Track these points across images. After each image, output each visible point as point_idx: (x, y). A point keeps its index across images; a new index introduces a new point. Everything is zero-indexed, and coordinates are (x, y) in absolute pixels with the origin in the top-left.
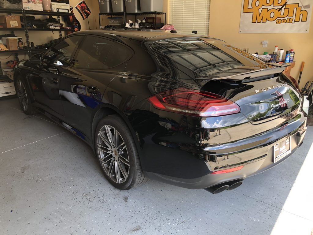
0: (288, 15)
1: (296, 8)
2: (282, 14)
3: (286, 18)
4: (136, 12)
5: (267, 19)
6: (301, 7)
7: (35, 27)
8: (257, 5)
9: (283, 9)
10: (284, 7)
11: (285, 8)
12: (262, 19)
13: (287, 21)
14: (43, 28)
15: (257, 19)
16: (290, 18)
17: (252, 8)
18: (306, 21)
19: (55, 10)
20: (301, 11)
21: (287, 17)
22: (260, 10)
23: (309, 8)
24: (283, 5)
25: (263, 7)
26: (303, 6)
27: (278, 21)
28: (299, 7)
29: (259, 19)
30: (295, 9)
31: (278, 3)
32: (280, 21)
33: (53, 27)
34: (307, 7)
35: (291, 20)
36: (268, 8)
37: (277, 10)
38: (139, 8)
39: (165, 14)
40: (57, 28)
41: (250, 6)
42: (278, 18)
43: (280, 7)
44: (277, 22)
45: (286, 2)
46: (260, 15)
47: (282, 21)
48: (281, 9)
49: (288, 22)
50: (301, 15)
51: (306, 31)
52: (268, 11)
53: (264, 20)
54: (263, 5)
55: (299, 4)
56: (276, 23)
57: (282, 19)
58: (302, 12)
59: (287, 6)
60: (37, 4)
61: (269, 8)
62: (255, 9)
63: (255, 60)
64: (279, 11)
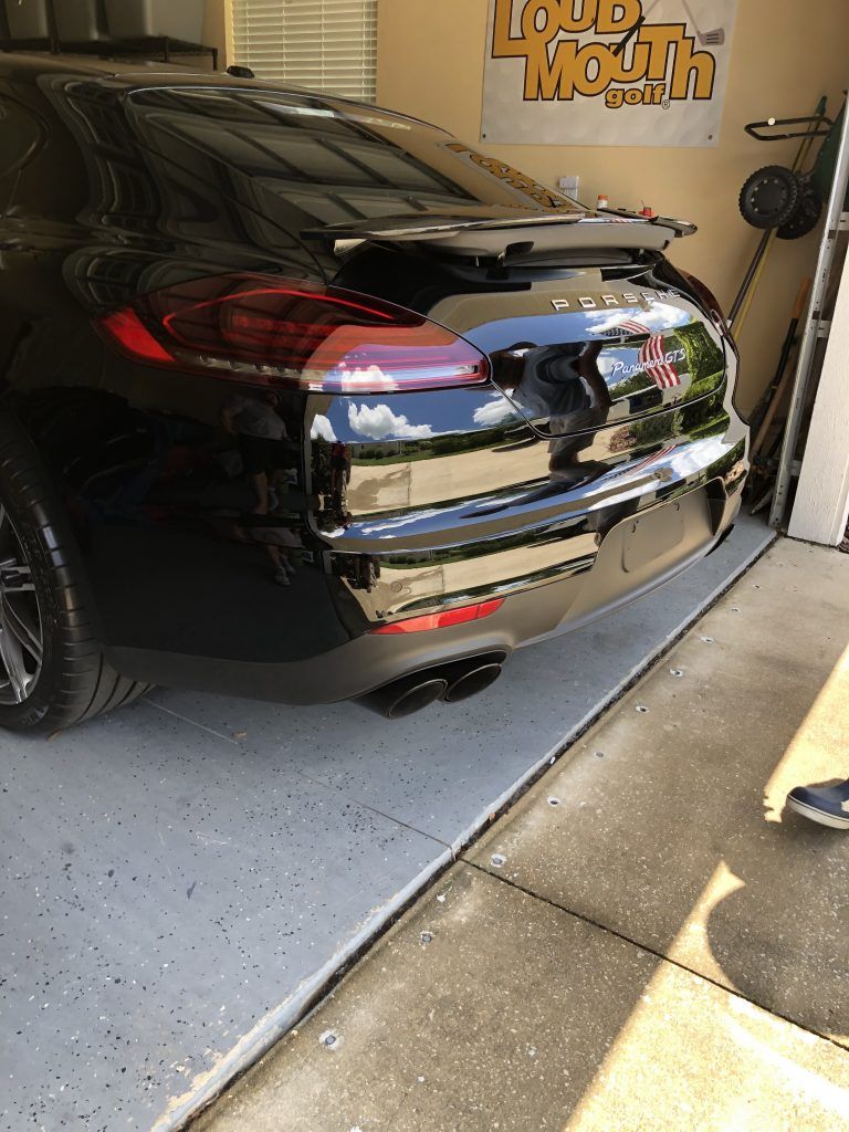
0: (647, 73)
1: (676, 43)
2: (627, 66)
3: (640, 85)
5: (574, 88)
6: (693, 38)
8: (540, 25)
9: (629, 46)
10: (634, 38)
11: (637, 43)
12: (558, 85)
13: (643, 98)
15: (540, 85)
16: (655, 83)
17: (524, 38)
18: (710, 98)
20: (692, 55)
21: (643, 81)
22: (552, 47)
23: (722, 43)
24: (631, 31)
25: (562, 35)
26: (698, 33)
27: (615, 96)
28: (684, 38)
29: (549, 89)
30: (673, 46)
31: (613, 21)
32: (620, 94)
34: (716, 38)
35: (658, 92)
36: (577, 41)
37: (609, 48)
38: (103, 25)
39: (214, 52)
41: (516, 33)
42: (614, 85)
43: (619, 38)
44: (610, 99)
45: (642, 19)
46: (550, 69)
47: (628, 98)
48: (621, 46)
49: (647, 99)
50: (693, 71)
51: (710, 137)
52: (577, 52)
53: (565, 91)
54: (560, 27)
55: (685, 25)
56: (607, 102)
57: (626, 87)
58: (696, 60)
59: (645, 34)
61: (584, 39)
62: (533, 44)
63: (556, 203)
64: (616, 53)
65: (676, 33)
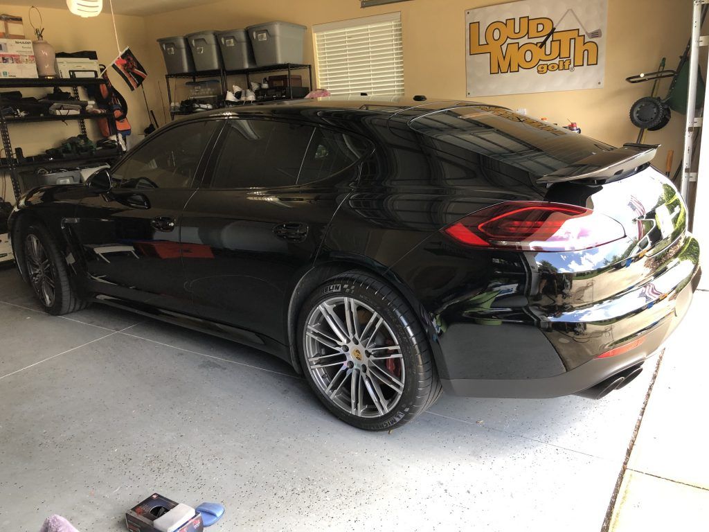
0: (559, 55)
1: (575, 39)
2: (548, 52)
3: (557, 61)
4: (247, 66)
5: (519, 66)
6: (584, 36)
7: (23, 114)
8: (496, 37)
9: (548, 43)
10: (550, 39)
11: (553, 41)
12: (510, 65)
13: (559, 67)
14: (42, 115)
15: (499, 66)
16: (565, 60)
17: (487, 44)
18: (597, 64)
19: (66, 75)
20: (584, 44)
21: (558, 59)
22: (504, 47)
23: (600, 36)
24: (549, 36)
25: (509, 41)
26: (587, 33)
27: (543, 68)
28: (579, 36)
29: (504, 66)
30: (573, 41)
31: (538, 32)
32: (545, 67)
33: (63, 112)
34: (596, 34)
35: (567, 63)
36: (518, 43)
37: (536, 45)
38: (252, 58)
39: (310, 67)
40: (73, 112)
41: (483, 41)
42: (541, 63)
43: (542, 39)
44: (540, 69)
45: (554, 29)
46: (504, 58)
47: (550, 68)
48: (544, 43)
49: (561, 68)
50: (586, 52)
51: (599, 83)
52: (519, 48)
53: (514, 67)
54: (508, 37)
55: (578, 30)
56: (538, 71)
57: (549, 63)
58: (586, 47)
59: (556, 36)
60: (24, 64)
61: (522, 42)
62: (494, 47)
64: (541, 47)
65: (575, 34)
